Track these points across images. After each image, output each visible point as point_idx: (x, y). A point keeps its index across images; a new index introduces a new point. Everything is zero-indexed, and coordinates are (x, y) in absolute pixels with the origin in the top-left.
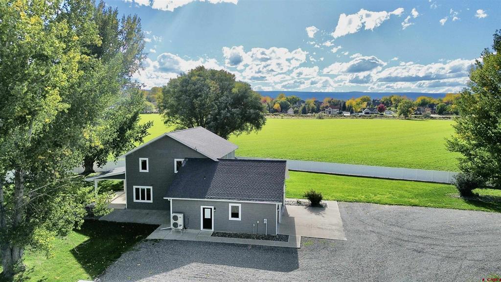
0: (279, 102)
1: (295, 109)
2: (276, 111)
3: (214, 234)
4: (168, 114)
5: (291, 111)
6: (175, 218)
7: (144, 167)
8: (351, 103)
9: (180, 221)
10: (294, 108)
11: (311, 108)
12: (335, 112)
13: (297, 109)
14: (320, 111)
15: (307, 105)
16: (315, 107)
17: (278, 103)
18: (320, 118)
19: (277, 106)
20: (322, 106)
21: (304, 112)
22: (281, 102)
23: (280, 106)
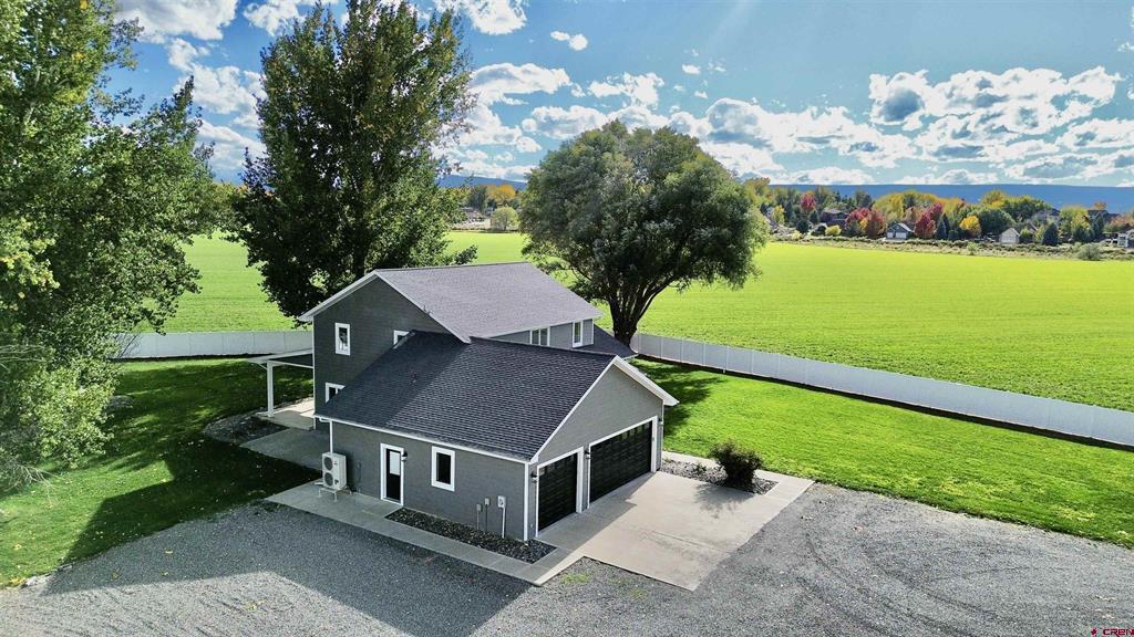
0: (978, 212)
1: (1025, 230)
2: (967, 235)
5: (1010, 236)
6: (329, 463)
9: (336, 472)
10: (1023, 227)
11: (1073, 230)
13: (1031, 231)
14: (1104, 237)
15: (1065, 223)
16: (1088, 227)
17: (975, 214)
18: (1090, 257)
19: (970, 222)
20: (1112, 224)
21: (1051, 239)
22: (984, 212)
23: (981, 221)
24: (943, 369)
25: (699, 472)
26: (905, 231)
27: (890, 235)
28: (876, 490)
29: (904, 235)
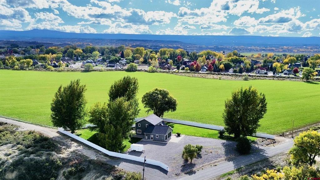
0: (224, 63)
1: (235, 69)
2: (221, 70)
3: (153, 140)
4: (145, 103)
5: (231, 70)
6: (146, 137)
7: (139, 126)
8: (277, 66)
9: (147, 138)
11: (246, 68)
12: (263, 72)
14: (253, 71)
16: (250, 67)
18: (246, 79)
19: (222, 66)
20: (256, 66)
21: (241, 71)
22: (226, 63)
23: (224, 66)
24: (200, 120)
25: (175, 135)
26: (205, 69)
27: (202, 70)
28: (190, 135)
29: (205, 70)
